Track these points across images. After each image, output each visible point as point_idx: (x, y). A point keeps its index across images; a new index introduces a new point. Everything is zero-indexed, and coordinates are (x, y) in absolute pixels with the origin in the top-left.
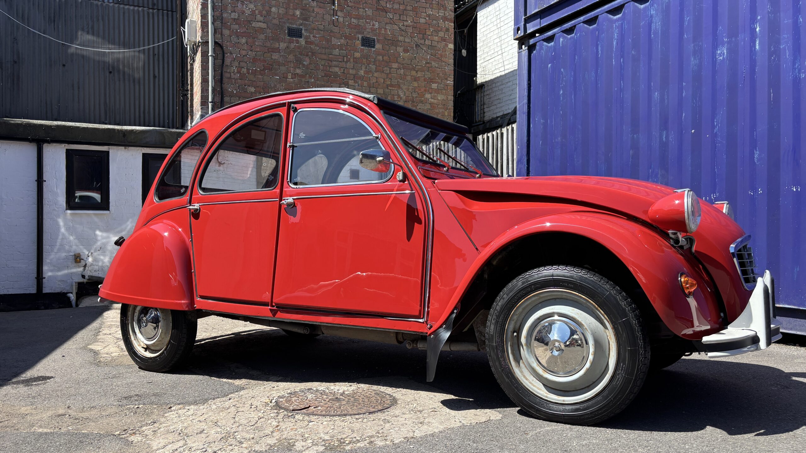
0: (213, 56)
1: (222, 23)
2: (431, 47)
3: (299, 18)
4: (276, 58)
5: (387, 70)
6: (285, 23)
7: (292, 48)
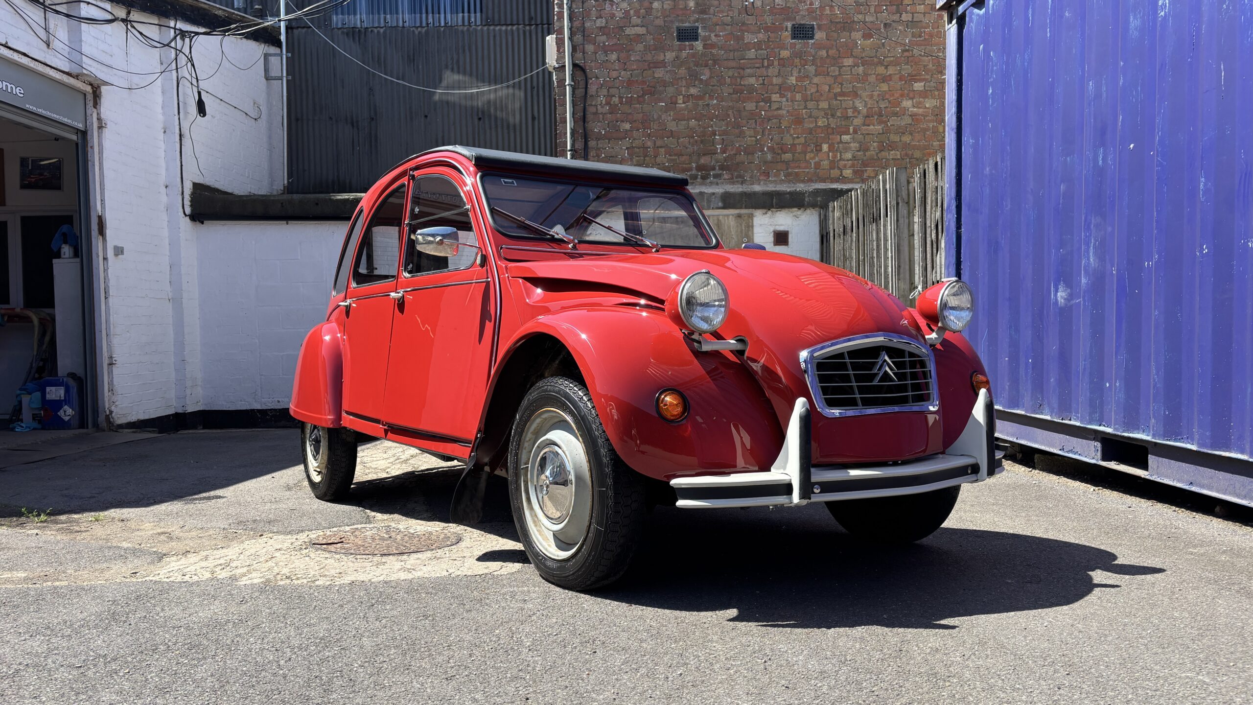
0: (571, 85)
1: (584, 36)
2: (912, 23)
3: (694, 12)
4: (661, 76)
5: (834, 70)
6: (672, 22)
7: (684, 57)
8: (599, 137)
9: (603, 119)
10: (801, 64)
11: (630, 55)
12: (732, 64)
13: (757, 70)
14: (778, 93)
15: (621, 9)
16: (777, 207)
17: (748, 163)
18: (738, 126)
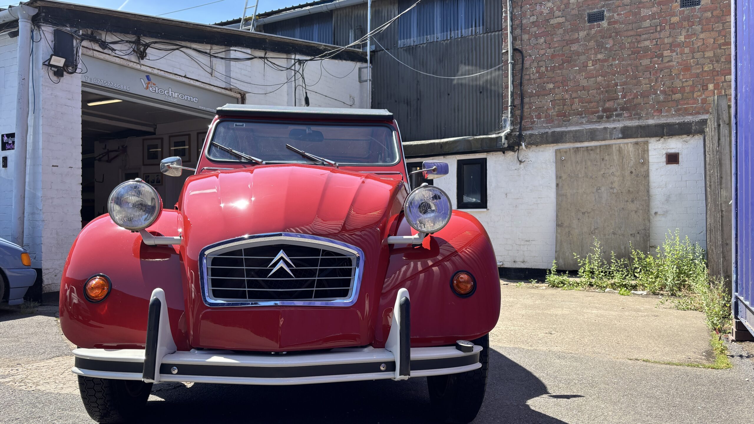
0: (512, 63)
1: (521, 29)
4: (575, 49)
6: (584, 10)
7: (593, 33)
8: (531, 95)
9: (534, 83)
10: (688, 25)
11: (554, 37)
12: (632, 33)
13: (651, 35)
14: (669, 49)
15: (547, 8)
16: (668, 135)
17: (644, 104)
18: (636, 77)
